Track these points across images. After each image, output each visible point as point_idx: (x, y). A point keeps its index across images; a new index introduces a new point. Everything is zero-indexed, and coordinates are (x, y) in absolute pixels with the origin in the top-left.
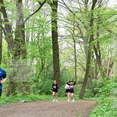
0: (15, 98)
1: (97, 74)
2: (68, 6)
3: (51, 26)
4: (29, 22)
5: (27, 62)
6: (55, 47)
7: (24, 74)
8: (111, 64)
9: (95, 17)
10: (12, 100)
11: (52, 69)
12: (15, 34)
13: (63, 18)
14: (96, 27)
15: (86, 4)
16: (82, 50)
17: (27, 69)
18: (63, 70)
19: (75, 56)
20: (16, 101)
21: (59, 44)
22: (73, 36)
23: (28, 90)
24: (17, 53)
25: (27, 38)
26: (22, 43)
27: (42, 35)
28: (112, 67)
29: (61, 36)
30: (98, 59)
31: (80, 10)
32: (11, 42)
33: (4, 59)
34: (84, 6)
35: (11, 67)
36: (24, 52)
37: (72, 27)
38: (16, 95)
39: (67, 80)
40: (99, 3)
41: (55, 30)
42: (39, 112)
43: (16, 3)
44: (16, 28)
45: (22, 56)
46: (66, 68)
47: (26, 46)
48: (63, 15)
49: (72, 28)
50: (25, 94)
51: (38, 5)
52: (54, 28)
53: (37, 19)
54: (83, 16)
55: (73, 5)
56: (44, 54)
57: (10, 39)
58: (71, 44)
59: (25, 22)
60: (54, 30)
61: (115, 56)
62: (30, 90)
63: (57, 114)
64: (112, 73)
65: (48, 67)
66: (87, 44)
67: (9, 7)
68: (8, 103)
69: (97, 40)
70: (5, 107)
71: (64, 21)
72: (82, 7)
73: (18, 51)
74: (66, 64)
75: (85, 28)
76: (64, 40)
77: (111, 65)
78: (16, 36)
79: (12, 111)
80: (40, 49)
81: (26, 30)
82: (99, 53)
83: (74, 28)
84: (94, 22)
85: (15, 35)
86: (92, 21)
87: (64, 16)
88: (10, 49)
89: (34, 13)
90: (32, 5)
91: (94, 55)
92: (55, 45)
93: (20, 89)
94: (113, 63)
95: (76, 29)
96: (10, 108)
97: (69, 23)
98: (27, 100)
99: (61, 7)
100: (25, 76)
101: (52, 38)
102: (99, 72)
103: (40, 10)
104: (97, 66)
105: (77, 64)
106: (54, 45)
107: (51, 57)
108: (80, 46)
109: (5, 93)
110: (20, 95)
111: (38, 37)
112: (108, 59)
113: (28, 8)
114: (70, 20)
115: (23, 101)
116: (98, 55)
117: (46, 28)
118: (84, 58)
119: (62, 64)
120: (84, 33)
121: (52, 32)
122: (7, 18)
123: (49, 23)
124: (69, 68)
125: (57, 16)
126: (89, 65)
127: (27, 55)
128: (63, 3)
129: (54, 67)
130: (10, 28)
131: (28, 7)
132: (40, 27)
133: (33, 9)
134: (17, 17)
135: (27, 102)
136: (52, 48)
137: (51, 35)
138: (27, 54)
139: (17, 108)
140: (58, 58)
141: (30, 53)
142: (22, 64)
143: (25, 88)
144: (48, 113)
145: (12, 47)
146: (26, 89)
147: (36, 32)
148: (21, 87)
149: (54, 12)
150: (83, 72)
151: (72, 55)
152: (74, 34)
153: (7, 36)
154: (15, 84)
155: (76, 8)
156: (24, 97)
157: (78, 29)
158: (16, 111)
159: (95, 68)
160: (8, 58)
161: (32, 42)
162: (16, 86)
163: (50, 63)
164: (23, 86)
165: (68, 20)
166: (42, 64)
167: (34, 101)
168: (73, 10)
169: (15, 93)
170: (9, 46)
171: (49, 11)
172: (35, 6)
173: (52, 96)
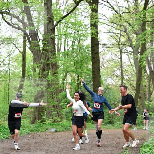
0: (42, 126)
1: (151, 94)
2: (112, 5)
3: (89, 31)
4: (61, 26)
5: (58, 79)
6: (96, 59)
7: (54, 95)
9: (148, 20)
10: (39, 128)
13: (106, 21)
14: (150, 33)
15: (136, 2)
16: (130, 62)
17: (58, 88)
18: (105, 89)
19: (122, 71)
20: (44, 130)
21: (100, 55)
22: (119, 45)
23: (60, 116)
24: (46, 67)
25: (58, 48)
26: (52, 54)
27: (78, 44)
29: (103, 44)
30: (152, 74)
31: (129, 10)
32: (38, 52)
33: (28, 75)
34: (133, 4)
35: (38, 85)
36: (55, 66)
38: (44, 122)
39: (111, 102)
41: (96, 37)
42: (74, 144)
43: (43, 2)
44: (44, 35)
45: (52, 71)
46: (110, 87)
47: (57, 58)
48: (106, 17)
49: (118, 33)
50: (55, 121)
51: (73, 4)
52: (93, 34)
53: (72, 23)
54: (132, 18)
56: (81, 68)
57: (36, 49)
58: (116, 55)
59: (55, 27)
60: (94, 36)
62: (63, 115)
66: (137, 54)
67: (34, 7)
68: (34, 132)
69: (151, 51)
70: (30, 138)
71: (107, 24)
72: (131, 6)
73: (46, 64)
74: (110, 82)
75: (135, 34)
76: (106, 49)
78: (44, 44)
79: (38, 143)
80: (76, 62)
81: (57, 36)
83: (120, 33)
84: (147, 25)
86: (144, 24)
87: (108, 19)
88: (36, 62)
89: (68, 15)
90: (65, 4)
91: (146, 69)
92: (95, 57)
93: (50, 114)
95: (122, 35)
96: (36, 139)
97: (114, 27)
98: (59, 128)
100: (56, 98)
101: (91, 47)
102: (153, 92)
103: (75, 10)
104: (151, 84)
105: (124, 81)
108: (128, 58)
109: (30, 120)
110: (49, 122)
111: (73, 45)
113: (59, 8)
114: (115, 23)
115: (53, 130)
116: (152, 69)
117: (83, 34)
118: (134, 73)
119: (104, 81)
120: (133, 40)
121: (91, 40)
122: (32, 22)
123: (87, 28)
124: (114, 86)
125: (97, 18)
126: (140, 83)
127: (58, 70)
130: (36, 34)
131: (59, 6)
132: (75, 32)
133: (66, 9)
134: (46, 19)
135: (59, 131)
136: (91, 60)
137: (90, 43)
138: (59, 68)
139: (45, 140)
140: (98, 73)
141: (62, 67)
142: (52, 81)
143: (55, 113)
145: (38, 60)
146: (57, 114)
147: (70, 38)
148: (51, 111)
149: (94, 13)
150: (131, 92)
151: (117, 69)
152: (120, 42)
153: (32, 45)
154: (42, 108)
155: (123, 7)
156: (54, 125)
157: (126, 35)
158: (43, 142)
159: (148, 87)
160: (33, 74)
161: (64, 52)
162: (43, 111)
163: (89, 80)
164: (53, 110)
165: (112, 23)
166: (77, 82)
167: (68, 129)
168: (119, 10)
169: (42, 120)
170: (35, 58)
171: (87, 12)
172: (69, 6)
173: (91, 123)
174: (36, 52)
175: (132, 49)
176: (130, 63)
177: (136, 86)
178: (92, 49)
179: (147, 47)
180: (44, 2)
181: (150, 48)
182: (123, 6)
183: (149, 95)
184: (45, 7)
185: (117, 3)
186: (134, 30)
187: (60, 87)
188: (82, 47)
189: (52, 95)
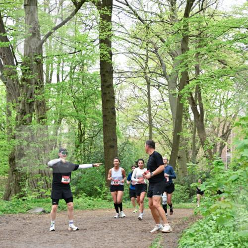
0: (22, 203)
1: (197, 153)
2: (134, 8)
3: (98, 50)
4: (52, 42)
5: (47, 127)
6: (108, 95)
7: (41, 153)
8: (225, 131)
9: (191, 33)
10: (16, 207)
11: (100, 141)
12: (22, 68)
13: (124, 34)
14: (195, 55)
15: (172, 5)
16: (164, 101)
17: (46, 142)
18: (123, 144)
19: (150, 115)
20: (24, 210)
21: (115, 89)
22: (145, 73)
23: (50, 187)
24: (27, 108)
25: (47, 77)
27: (80, 70)
28: (228, 137)
29: (120, 71)
30: (199, 120)
31: (160, 17)
32: (14, 84)
34: (168, 8)
35: (14, 138)
36: (42, 106)
37: (143, 53)
38: (24, 198)
40: (201, 2)
41: (108, 60)
42: (73, 233)
43: (23, 2)
44: (25, 56)
45: (37, 114)
46: (131, 140)
47: (46, 94)
48: (124, 28)
49: (144, 55)
50: (43, 196)
51: (72, 6)
52: (104, 55)
53: (69, 37)
54: (166, 30)
55: (145, 5)
56: (84, 110)
57: (11, 79)
58: (141, 89)
59: (43, 42)
60: (106, 59)
61: (235, 115)
63: (111, 238)
64: (228, 151)
65: (92, 138)
66: (174, 89)
67: (8, 11)
68: (7, 213)
69: (197, 83)
70: (1, 223)
71: (125, 40)
72: (164, 10)
73: (27, 103)
74: (131, 132)
75: (171, 56)
76: (125, 80)
77: (226, 133)
78: (24, 71)
79: (15, 232)
80: (76, 100)
81: (46, 58)
82: (200, 108)
83: (148, 54)
84: (190, 42)
85: (22, 70)
86: (185, 40)
87: (127, 31)
88: (11, 99)
89: (64, 23)
90: (58, 6)
91: (189, 112)
92: (107, 92)
93: (34, 184)
94: (229, 130)
95: (151, 57)
96: (12, 225)
97: (137, 45)
98: (48, 207)
99: (120, 10)
100: (43, 158)
102: (200, 149)
103: (75, 16)
104: (196, 136)
105: (153, 132)
106: (105, 92)
107: (99, 118)
108: (160, 94)
109: (2, 194)
110: (33, 198)
111: (71, 73)
112: (219, 121)
113: (49, 13)
114: (140, 37)
115: (39, 210)
116: (198, 112)
117: (88, 56)
118: (169, 119)
119: (121, 131)
120: (169, 66)
121: (100, 64)
122: (5, 35)
123: (95, 45)
124: (137, 139)
125: (110, 30)
126: (179, 134)
127: (48, 113)
128: (125, 2)
129: (104, 137)
130: (11, 55)
131: (49, 10)
132: (75, 52)
133: (60, 15)
134: (27, 31)
135: (48, 212)
136: (101, 96)
137: (99, 70)
138: (48, 109)
139: (26, 226)
141: (54, 109)
142: (37, 130)
143: (43, 182)
144: (92, 235)
145: (15, 96)
146: (46, 185)
147: (66, 62)
148: (35, 180)
149: (105, 22)
150: (165, 148)
151: (142, 112)
152: (147, 69)
153: (5, 72)
154: (22, 174)
155: (151, 13)
156: (40, 202)
157: (156, 58)
158: (23, 230)
159: (192, 141)
160: (7, 119)
161: (57, 85)
162: (23, 179)
163: (97, 129)
164: (39, 178)
165: (135, 37)
166: (79, 131)
167: (63, 209)
168: (146, 17)
169: (22, 193)
170: (10, 94)
171: (95, 19)
172: (65, 9)
173: (100, 199)
174: (12, 84)
175: (166, 80)
176: (162, 102)
177: (172, 139)
178: (101, 79)
179: (189, 76)
180: (25, 2)
181: (195, 79)
182: (152, 11)
183: (193, 154)
184: (25, 11)
185: (143, 6)
186: (169, 50)
187: (51, 140)
188: (86, 76)
189: (36, 154)
